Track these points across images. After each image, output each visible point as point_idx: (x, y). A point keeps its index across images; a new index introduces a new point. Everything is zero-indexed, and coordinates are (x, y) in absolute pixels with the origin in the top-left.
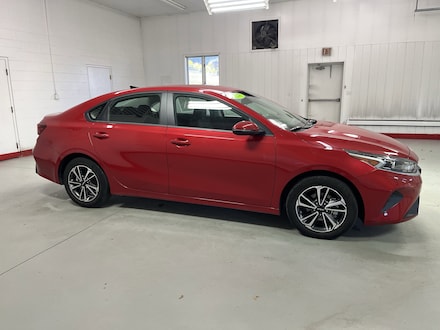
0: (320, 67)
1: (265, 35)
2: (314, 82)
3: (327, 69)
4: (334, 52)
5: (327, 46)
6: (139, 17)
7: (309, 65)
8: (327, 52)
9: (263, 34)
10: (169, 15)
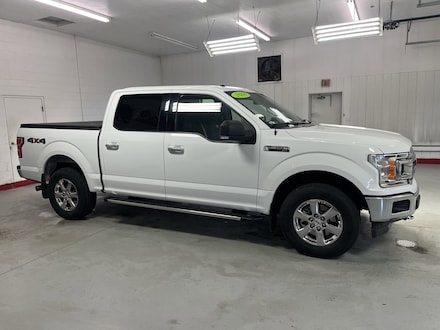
0: (321, 97)
1: (270, 68)
2: (315, 111)
3: (327, 98)
4: (332, 83)
5: (326, 78)
6: (159, 57)
7: (311, 96)
8: (325, 83)
9: (267, 68)
10: (186, 53)
